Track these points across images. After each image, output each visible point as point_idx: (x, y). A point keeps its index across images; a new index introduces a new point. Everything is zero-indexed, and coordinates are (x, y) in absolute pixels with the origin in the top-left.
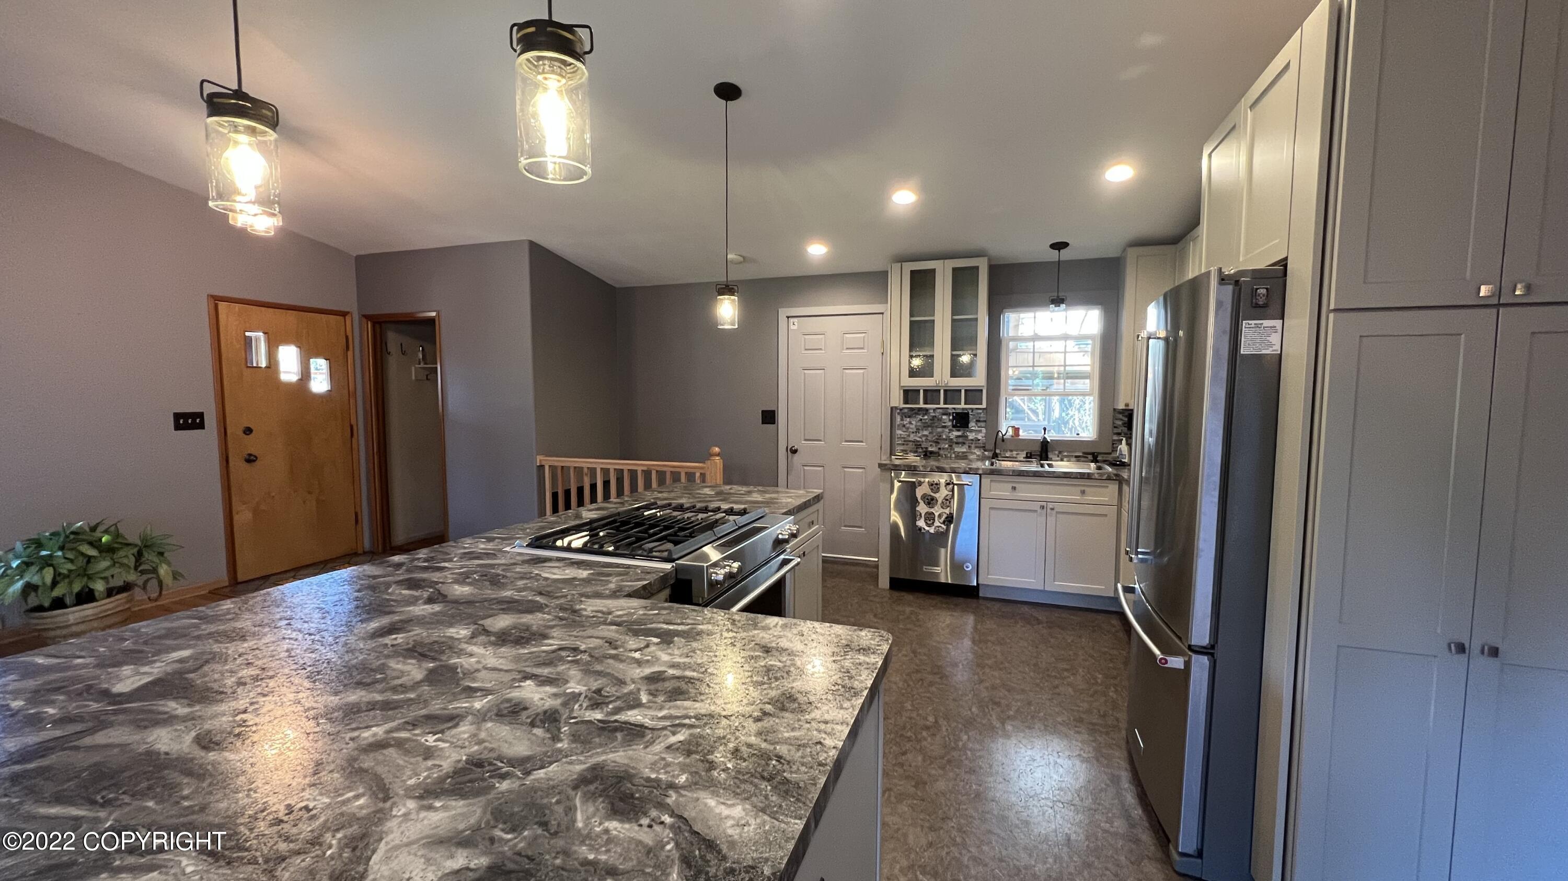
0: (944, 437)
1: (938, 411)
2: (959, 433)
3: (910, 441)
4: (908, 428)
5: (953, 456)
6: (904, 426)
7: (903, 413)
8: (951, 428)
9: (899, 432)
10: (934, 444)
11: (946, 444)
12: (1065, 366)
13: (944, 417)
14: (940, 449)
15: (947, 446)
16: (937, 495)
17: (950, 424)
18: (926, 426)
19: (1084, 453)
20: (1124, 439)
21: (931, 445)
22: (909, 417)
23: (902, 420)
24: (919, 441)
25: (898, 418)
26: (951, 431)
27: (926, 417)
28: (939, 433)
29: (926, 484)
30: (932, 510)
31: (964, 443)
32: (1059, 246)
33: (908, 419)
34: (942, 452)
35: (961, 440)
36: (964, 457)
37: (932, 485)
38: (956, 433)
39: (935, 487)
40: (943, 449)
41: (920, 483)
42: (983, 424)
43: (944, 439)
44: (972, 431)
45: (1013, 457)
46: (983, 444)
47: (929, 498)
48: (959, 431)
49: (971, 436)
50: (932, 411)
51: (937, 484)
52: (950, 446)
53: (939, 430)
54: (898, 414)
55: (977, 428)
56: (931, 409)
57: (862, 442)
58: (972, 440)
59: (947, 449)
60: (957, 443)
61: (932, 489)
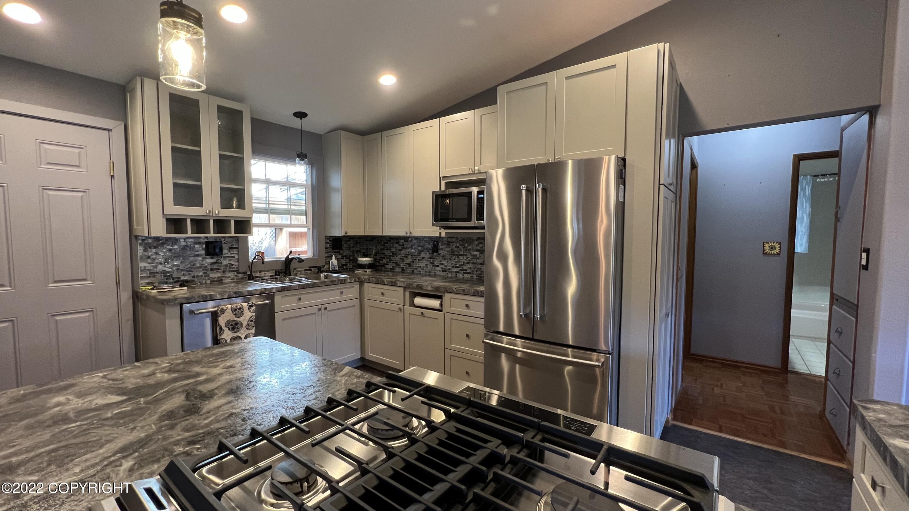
0: (198, 265)
1: (190, 240)
2: (213, 261)
3: (157, 273)
4: (154, 259)
5: (209, 282)
6: (149, 257)
7: (146, 244)
8: (204, 256)
9: (142, 265)
10: (187, 273)
11: (200, 272)
12: (269, 204)
13: (196, 246)
14: (194, 277)
15: (201, 274)
16: (241, 319)
17: (203, 252)
18: (176, 256)
19: (310, 267)
20: (334, 255)
21: (183, 275)
22: (155, 247)
23: (145, 251)
24: (169, 272)
25: (140, 250)
26: (204, 259)
27: (176, 247)
28: (192, 262)
29: (229, 311)
30: (237, 334)
31: (218, 269)
32: (301, 115)
33: (154, 250)
34: (196, 279)
35: (215, 266)
36: (219, 281)
37: (235, 310)
38: (209, 261)
39: (238, 312)
40: (198, 276)
41: (223, 311)
42: (235, 251)
43: (198, 268)
44: (225, 258)
45: (263, 277)
46: (237, 268)
47: (233, 323)
48: (212, 258)
49: (225, 262)
50: (182, 240)
51: (240, 309)
52: (205, 273)
53: (192, 259)
54: (141, 244)
55: (230, 255)
56: (181, 238)
57: (85, 280)
58: (226, 265)
59: (202, 276)
60: (212, 270)
61: (236, 314)
